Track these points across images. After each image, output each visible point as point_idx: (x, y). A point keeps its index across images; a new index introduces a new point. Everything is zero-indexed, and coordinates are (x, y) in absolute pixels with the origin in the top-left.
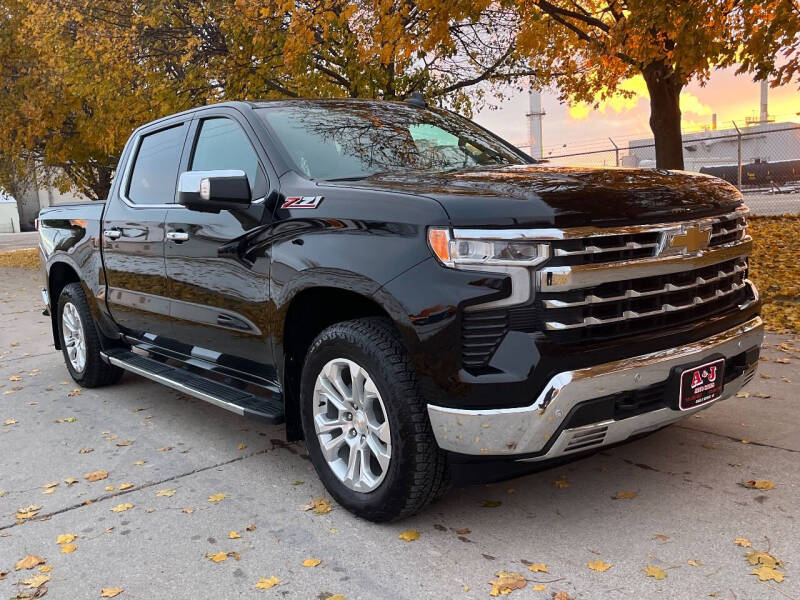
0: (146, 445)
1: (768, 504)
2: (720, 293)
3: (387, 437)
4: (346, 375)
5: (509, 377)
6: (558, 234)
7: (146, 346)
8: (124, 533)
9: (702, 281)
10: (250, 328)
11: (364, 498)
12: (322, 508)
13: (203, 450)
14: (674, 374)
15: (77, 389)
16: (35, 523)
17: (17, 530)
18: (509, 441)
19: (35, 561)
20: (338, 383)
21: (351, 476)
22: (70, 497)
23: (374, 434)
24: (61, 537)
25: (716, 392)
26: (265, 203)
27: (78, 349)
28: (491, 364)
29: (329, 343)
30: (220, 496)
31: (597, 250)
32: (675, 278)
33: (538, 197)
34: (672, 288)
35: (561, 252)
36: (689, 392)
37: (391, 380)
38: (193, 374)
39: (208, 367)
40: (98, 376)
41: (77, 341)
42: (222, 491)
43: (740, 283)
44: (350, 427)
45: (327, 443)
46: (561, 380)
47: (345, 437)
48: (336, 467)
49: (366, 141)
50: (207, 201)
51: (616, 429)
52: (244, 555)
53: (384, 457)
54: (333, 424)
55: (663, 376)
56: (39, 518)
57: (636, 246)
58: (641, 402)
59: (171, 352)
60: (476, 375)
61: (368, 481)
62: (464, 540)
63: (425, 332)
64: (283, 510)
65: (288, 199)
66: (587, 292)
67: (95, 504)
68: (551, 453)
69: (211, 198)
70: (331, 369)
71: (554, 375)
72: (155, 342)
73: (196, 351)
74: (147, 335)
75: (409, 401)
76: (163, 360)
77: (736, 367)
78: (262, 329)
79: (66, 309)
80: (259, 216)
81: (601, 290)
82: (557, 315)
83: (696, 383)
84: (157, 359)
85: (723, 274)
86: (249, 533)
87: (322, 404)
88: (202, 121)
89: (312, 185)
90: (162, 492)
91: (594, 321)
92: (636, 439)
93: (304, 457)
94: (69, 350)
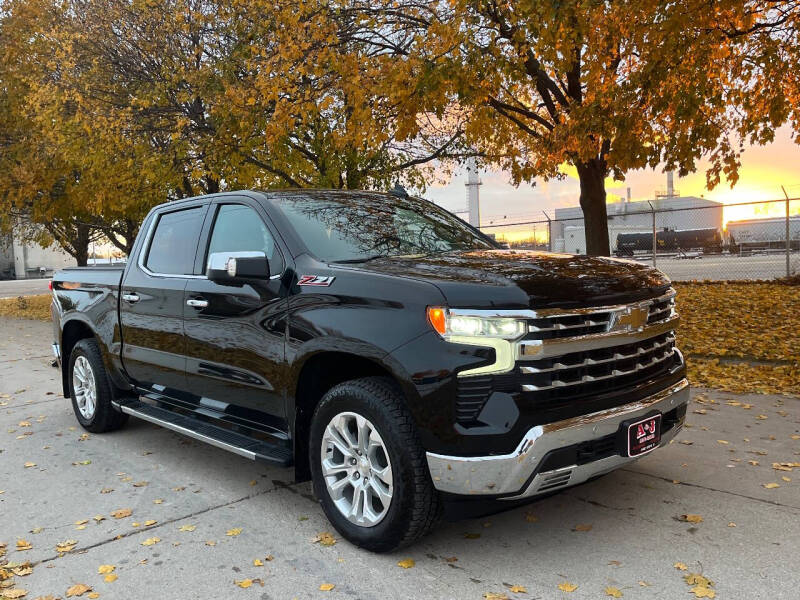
0: (161, 486)
1: (698, 535)
2: (656, 360)
3: (389, 479)
4: (352, 426)
5: (494, 429)
6: (531, 314)
7: (154, 397)
8: (156, 564)
9: (642, 351)
10: (262, 383)
11: (367, 531)
12: (328, 541)
13: (214, 491)
14: (623, 427)
15: (85, 434)
16: (75, 556)
17: (59, 562)
18: (490, 483)
19: (83, 589)
20: (345, 433)
21: (355, 513)
22: (102, 532)
23: (376, 476)
24: (101, 568)
25: (655, 442)
26: (281, 279)
27: (88, 398)
28: (478, 419)
29: (338, 398)
30: (237, 530)
31: (562, 327)
32: (622, 349)
33: (514, 284)
34: (620, 357)
36: (635, 442)
37: (395, 431)
38: (201, 422)
39: (216, 416)
40: (107, 422)
41: (87, 391)
42: (238, 527)
43: (670, 351)
44: (354, 471)
45: (333, 485)
46: (535, 433)
47: (349, 479)
48: (341, 504)
49: (343, 219)
50: (232, 277)
51: (577, 472)
52: (267, 582)
53: (386, 497)
54: (339, 469)
55: (614, 429)
56: (78, 551)
57: (592, 323)
58: (599, 450)
59: (179, 402)
60: (467, 428)
61: (372, 518)
62: (453, 566)
63: (424, 390)
64: (294, 543)
65: (302, 278)
66: (554, 360)
67: (125, 538)
68: (528, 493)
69: (236, 275)
70: (339, 421)
71: (529, 429)
72: (164, 392)
73: (204, 401)
74: (155, 386)
75: (410, 449)
76: (171, 408)
77: (670, 420)
78: (273, 385)
79: (77, 362)
80: (276, 290)
81: (565, 359)
82: (531, 379)
83: (640, 435)
84: (165, 407)
85: (657, 345)
86: (268, 562)
87: (329, 450)
88: (220, 205)
89: (324, 266)
90: (184, 528)
91: (561, 384)
92: (593, 480)
93: (305, 496)
94: (79, 399)
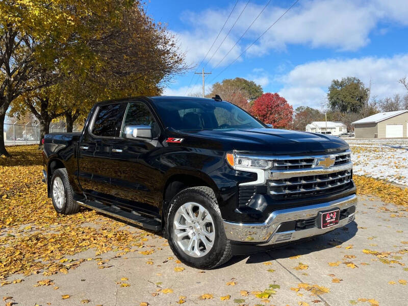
2: (339, 184)
9: (331, 179)
14: (319, 214)
28: (249, 206)
31: (290, 165)
34: (319, 180)
35: (276, 165)
36: (325, 222)
43: (348, 180)
55: (315, 215)
57: (305, 164)
65: (168, 139)
66: (286, 180)
68: (270, 242)
69: (137, 137)
71: (272, 212)
77: (345, 214)
82: (274, 189)
83: (328, 218)
85: (340, 177)
91: (289, 192)
